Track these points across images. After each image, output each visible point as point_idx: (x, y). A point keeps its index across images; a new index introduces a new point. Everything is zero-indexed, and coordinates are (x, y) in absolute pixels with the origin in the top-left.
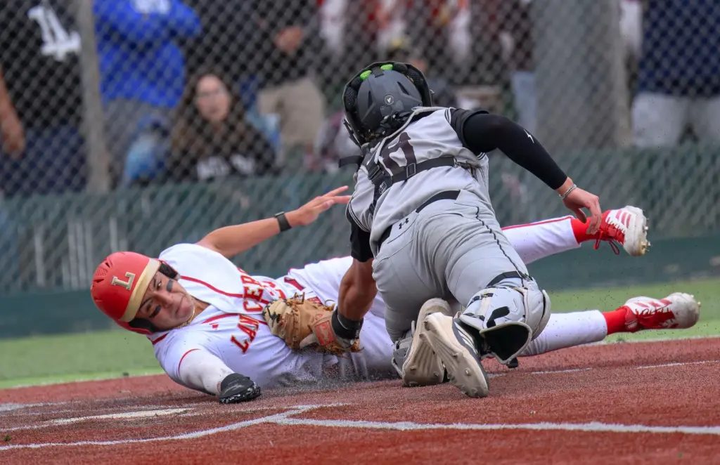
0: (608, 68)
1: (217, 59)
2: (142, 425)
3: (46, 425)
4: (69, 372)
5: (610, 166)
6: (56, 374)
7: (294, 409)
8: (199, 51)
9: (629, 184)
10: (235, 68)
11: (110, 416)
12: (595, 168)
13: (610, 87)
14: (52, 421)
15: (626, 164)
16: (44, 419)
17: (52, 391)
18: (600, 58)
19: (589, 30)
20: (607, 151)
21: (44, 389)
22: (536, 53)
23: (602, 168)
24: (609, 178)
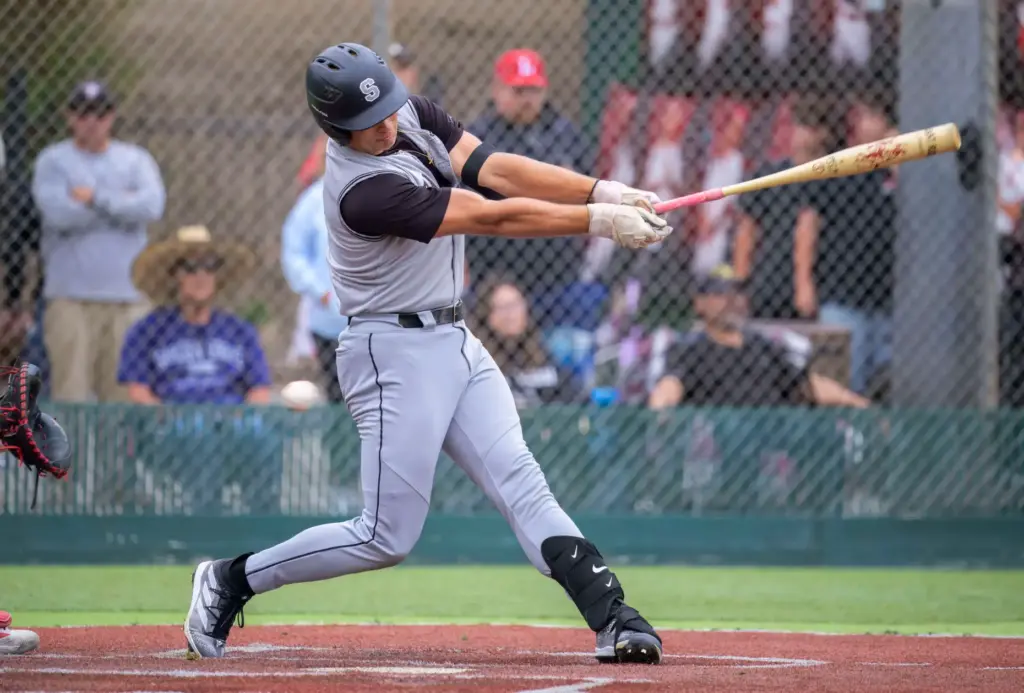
0: (978, 316)
1: (510, 265)
2: (411, 684)
3: (301, 673)
4: (330, 612)
5: (970, 430)
6: (315, 612)
7: (588, 681)
8: (491, 254)
9: (990, 451)
10: (530, 277)
11: (376, 670)
12: (952, 430)
13: (979, 338)
14: (309, 669)
15: (989, 427)
16: (300, 666)
17: (311, 634)
18: (970, 303)
19: (961, 269)
20: (967, 411)
21: (301, 629)
22: (897, 292)
23: (960, 430)
24: (968, 442)
